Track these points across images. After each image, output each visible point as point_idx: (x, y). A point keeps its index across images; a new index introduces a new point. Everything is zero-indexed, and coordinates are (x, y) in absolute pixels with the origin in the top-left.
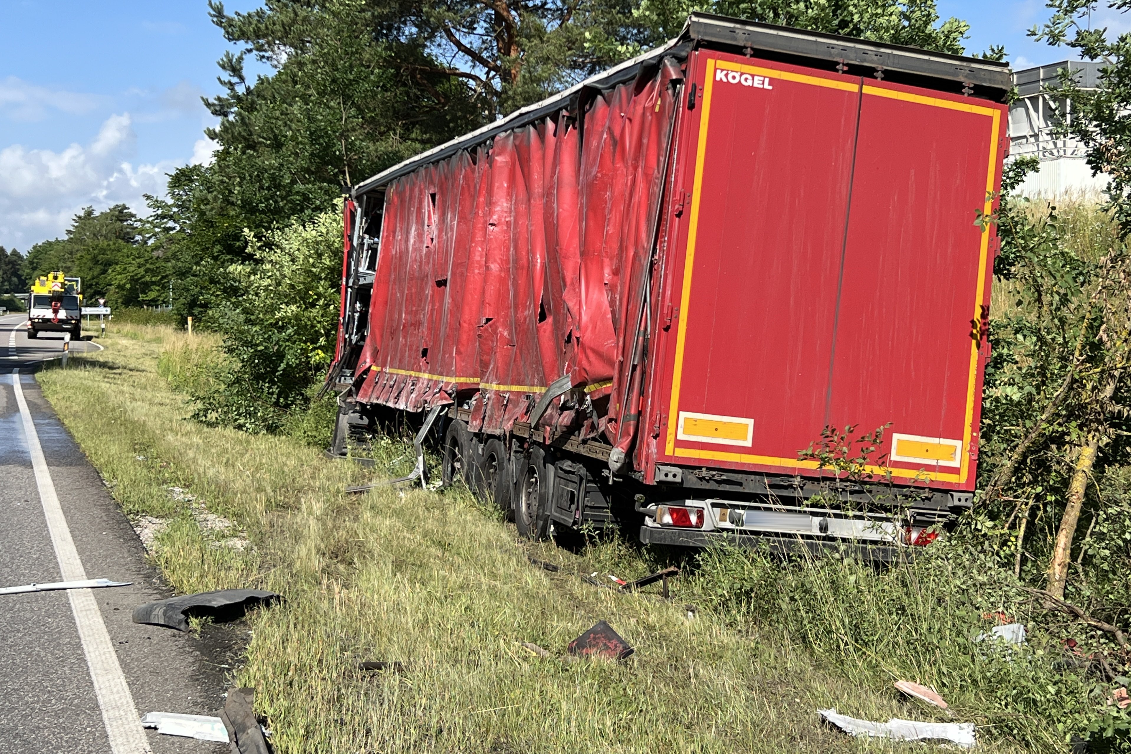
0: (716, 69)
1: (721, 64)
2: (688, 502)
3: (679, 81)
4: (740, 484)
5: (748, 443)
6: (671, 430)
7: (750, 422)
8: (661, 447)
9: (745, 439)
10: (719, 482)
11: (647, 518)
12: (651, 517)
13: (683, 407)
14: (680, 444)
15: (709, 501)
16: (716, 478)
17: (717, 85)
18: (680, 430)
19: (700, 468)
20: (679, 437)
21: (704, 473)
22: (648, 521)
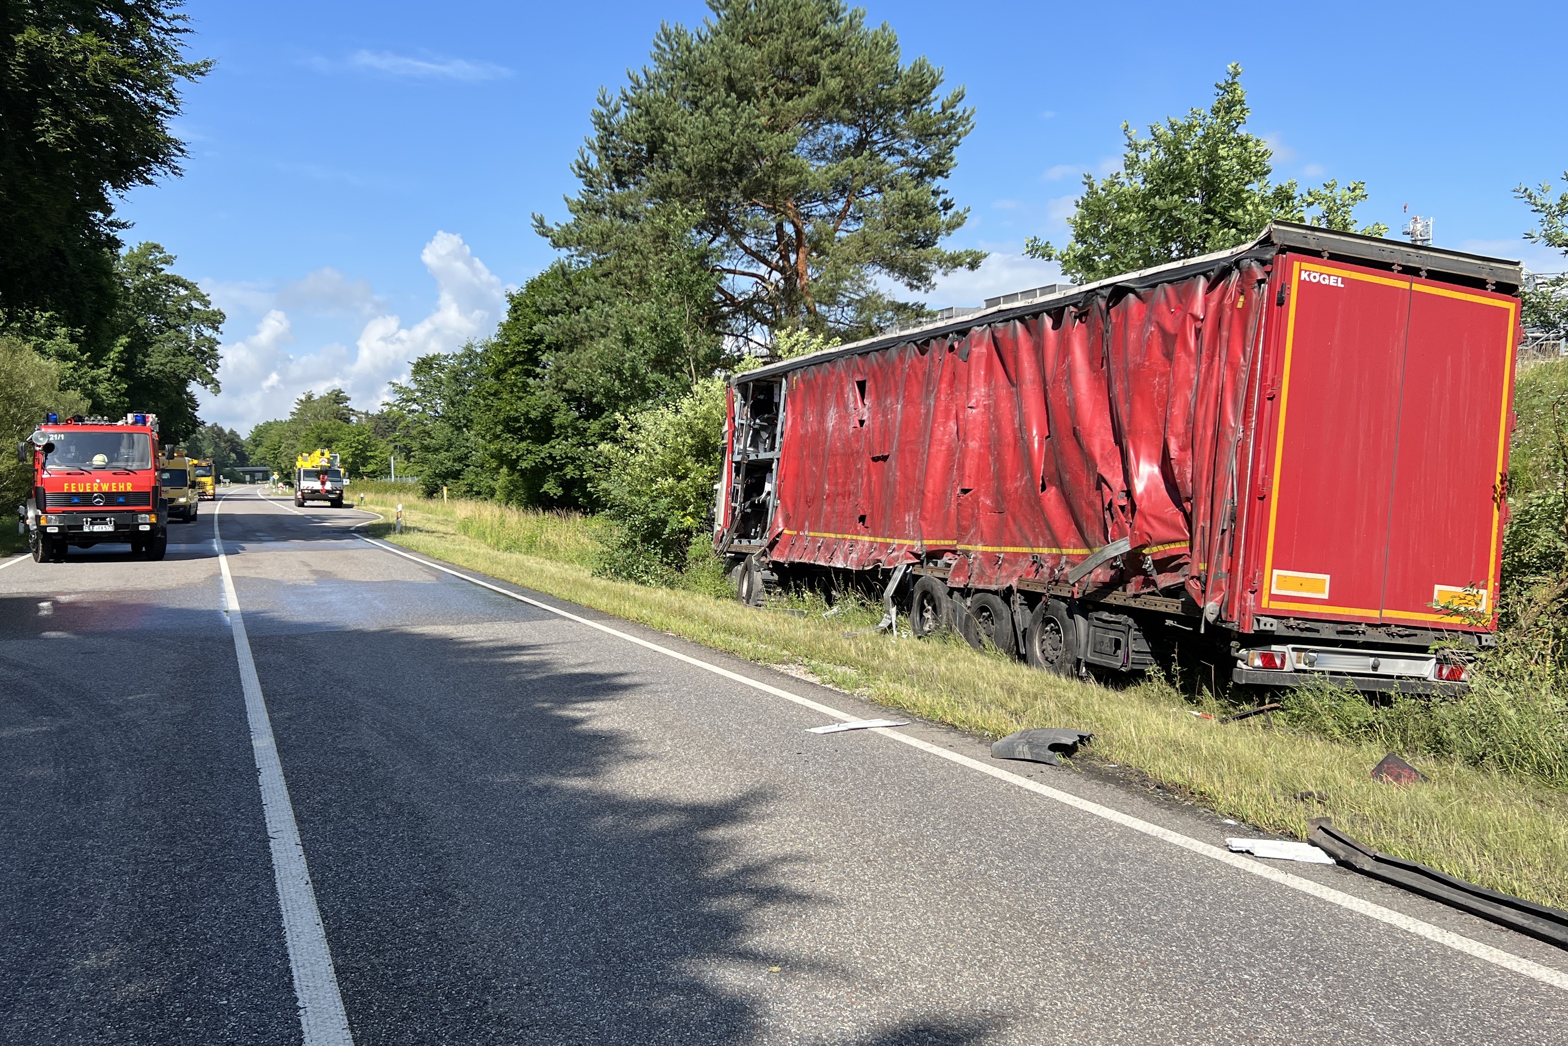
0: (1301, 270)
1: (1305, 265)
2: (1274, 648)
3: (1262, 281)
4: (1318, 631)
5: (1325, 596)
6: (1266, 586)
7: (1327, 577)
8: (1258, 600)
9: (1323, 592)
10: (1302, 630)
11: (1239, 662)
12: (1243, 660)
13: (1276, 565)
14: (1273, 597)
15: (1291, 646)
16: (1301, 626)
17: (1301, 283)
18: (1274, 586)
19: (1288, 618)
20: (1273, 592)
21: (1292, 622)
22: (1240, 663)
